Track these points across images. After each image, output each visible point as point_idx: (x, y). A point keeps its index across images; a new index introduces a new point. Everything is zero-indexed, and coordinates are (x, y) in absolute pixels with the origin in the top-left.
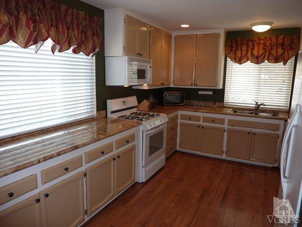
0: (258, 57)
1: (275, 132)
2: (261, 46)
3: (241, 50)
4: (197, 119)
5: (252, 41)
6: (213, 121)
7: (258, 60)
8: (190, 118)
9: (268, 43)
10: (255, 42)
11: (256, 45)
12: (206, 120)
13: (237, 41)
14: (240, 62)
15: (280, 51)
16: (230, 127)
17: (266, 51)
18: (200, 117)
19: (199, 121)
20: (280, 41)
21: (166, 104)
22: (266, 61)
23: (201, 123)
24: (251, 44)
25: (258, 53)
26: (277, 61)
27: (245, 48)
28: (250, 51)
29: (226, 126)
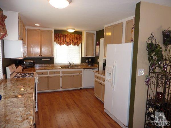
0: (68, 43)
1: (80, 74)
2: (69, 38)
3: (61, 39)
4: (46, 73)
5: (65, 35)
6: (55, 73)
7: (68, 44)
8: (42, 73)
9: (72, 37)
10: (66, 36)
11: (67, 38)
12: (50, 73)
13: (58, 35)
14: (60, 44)
15: (76, 41)
16: (62, 75)
17: (71, 40)
18: (48, 72)
19: (47, 74)
20: (76, 37)
21: (26, 67)
22: (71, 45)
23: (49, 75)
24: (64, 36)
25: (68, 41)
26: (75, 44)
27: (62, 38)
28: (64, 40)
29: (61, 75)
